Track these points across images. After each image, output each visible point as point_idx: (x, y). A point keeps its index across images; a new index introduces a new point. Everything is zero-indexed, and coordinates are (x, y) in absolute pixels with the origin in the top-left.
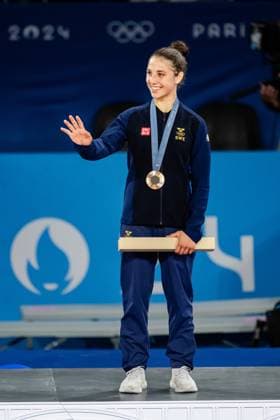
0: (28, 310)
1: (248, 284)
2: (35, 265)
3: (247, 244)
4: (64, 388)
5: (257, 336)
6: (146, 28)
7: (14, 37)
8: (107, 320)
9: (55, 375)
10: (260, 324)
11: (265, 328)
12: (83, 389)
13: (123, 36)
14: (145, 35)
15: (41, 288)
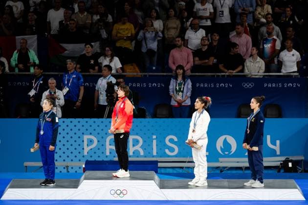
0: (221, 159)
1: (278, 153)
2: (222, 147)
3: (278, 142)
4: (230, 185)
5: (280, 167)
6: (252, 84)
7: (217, 86)
8: (244, 162)
9: (228, 181)
10: (281, 164)
11: (283, 165)
12: (235, 185)
13: (246, 86)
14: (252, 86)
15: (224, 153)
